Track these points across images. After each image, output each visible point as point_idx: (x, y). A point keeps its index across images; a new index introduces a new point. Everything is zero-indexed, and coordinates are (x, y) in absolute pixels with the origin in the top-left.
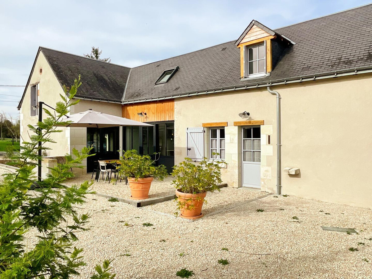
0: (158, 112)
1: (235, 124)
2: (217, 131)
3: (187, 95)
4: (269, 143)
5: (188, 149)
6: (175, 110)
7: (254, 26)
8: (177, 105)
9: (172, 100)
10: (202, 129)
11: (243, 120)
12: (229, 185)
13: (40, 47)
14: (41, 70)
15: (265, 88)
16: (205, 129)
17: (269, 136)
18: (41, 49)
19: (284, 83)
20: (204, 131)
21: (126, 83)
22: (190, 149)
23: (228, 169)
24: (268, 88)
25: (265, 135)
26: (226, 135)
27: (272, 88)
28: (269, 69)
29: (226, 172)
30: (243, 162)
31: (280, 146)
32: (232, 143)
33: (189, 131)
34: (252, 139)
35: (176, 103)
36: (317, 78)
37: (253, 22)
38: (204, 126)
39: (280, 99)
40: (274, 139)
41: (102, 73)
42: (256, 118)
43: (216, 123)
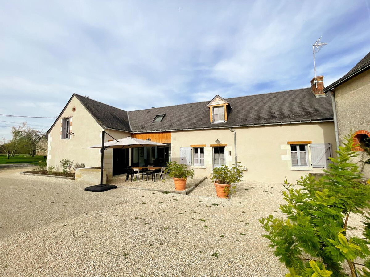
0: (159, 138)
1: (211, 146)
2: (198, 149)
3: (181, 130)
4: (230, 155)
5: (181, 159)
6: (172, 137)
7: (218, 98)
8: (173, 135)
9: (170, 132)
10: (190, 148)
11: (215, 144)
12: (207, 178)
13: (74, 94)
14: (74, 109)
15: (228, 128)
16: (192, 148)
17: (230, 152)
18: (74, 95)
19: (238, 126)
20: (192, 149)
21: (128, 120)
22: (182, 159)
23: (207, 169)
24: (230, 128)
25: (228, 151)
26: (204, 151)
27: (232, 128)
28: (226, 119)
29: (206, 171)
30: (214, 165)
31: (236, 156)
32: (209, 155)
33: (182, 149)
34: (219, 153)
35: (172, 134)
36: (255, 125)
37: (217, 96)
38: (191, 146)
39: (236, 133)
40: (233, 153)
41: (114, 113)
42: (222, 143)
43: (199, 145)
